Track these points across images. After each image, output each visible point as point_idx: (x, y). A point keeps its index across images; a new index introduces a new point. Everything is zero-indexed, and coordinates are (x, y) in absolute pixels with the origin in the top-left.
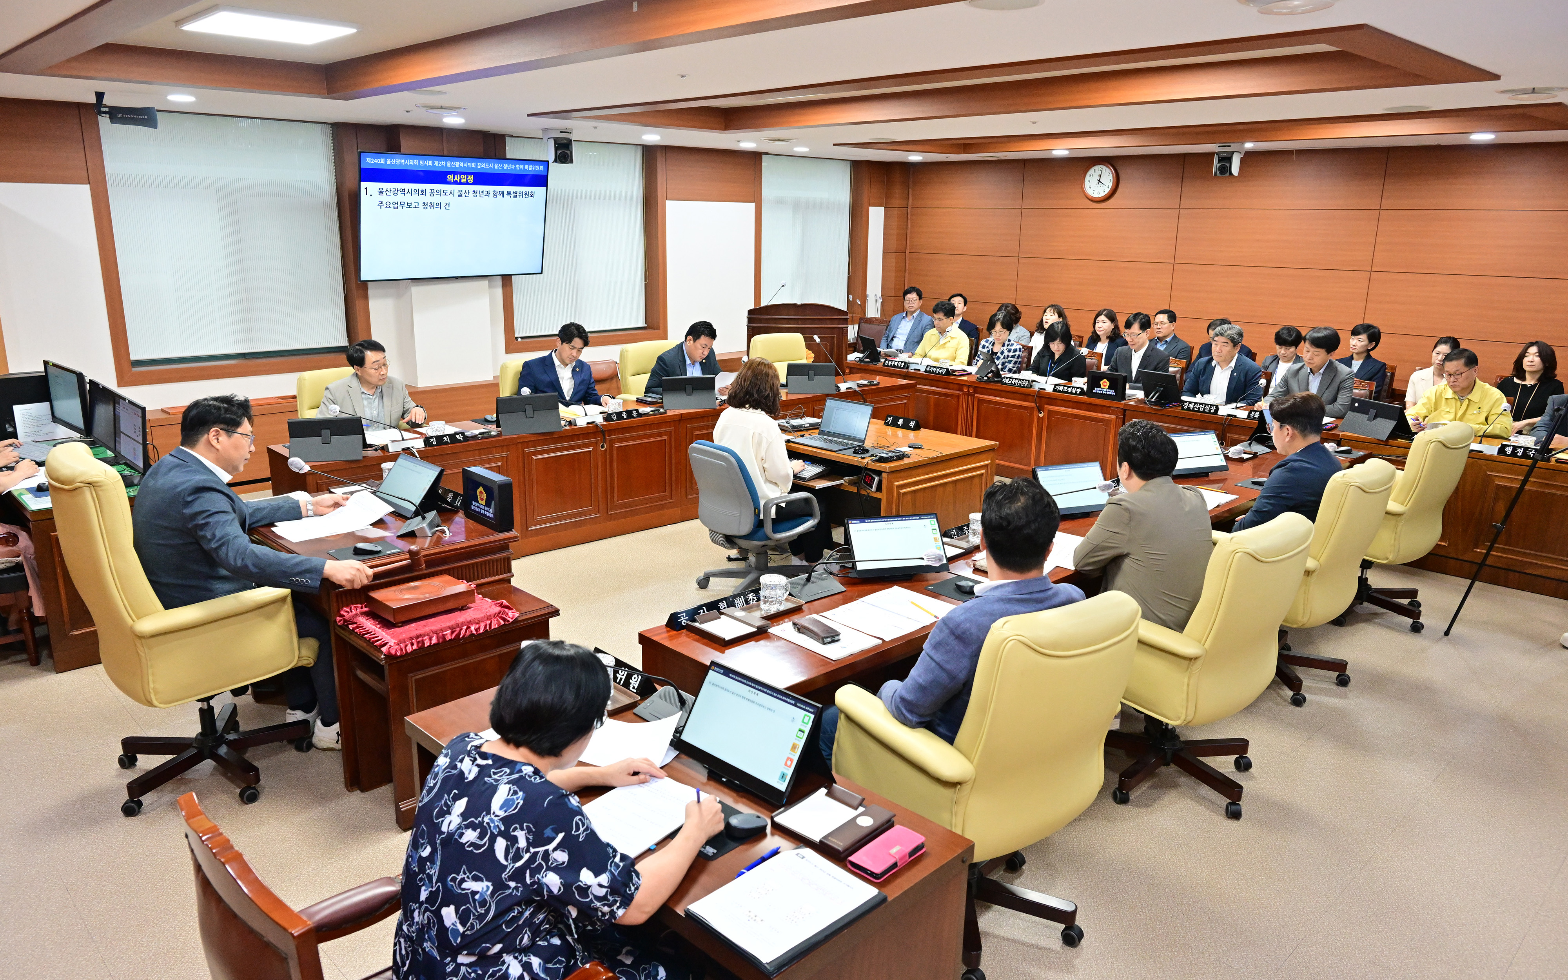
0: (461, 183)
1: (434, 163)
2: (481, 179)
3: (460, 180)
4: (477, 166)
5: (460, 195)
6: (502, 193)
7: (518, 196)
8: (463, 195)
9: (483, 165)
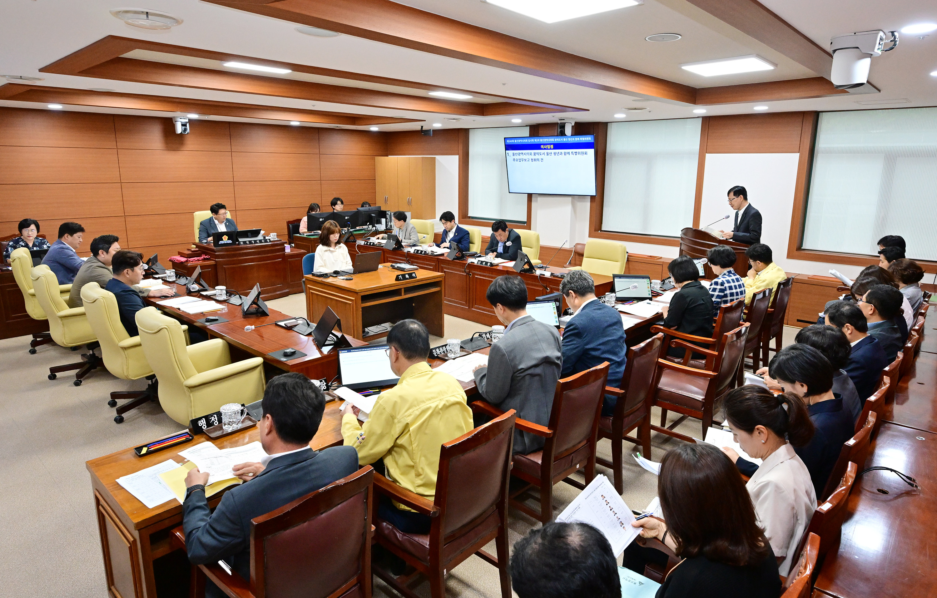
0: (547, 149)
1: (534, 140)
2: (557, 146)
3: (547, 147)
4: (554, 140)
5: (548, 154)
6: (569, 153)
7: (578, 154)
8: (549, 155)
9: (558, 140)
